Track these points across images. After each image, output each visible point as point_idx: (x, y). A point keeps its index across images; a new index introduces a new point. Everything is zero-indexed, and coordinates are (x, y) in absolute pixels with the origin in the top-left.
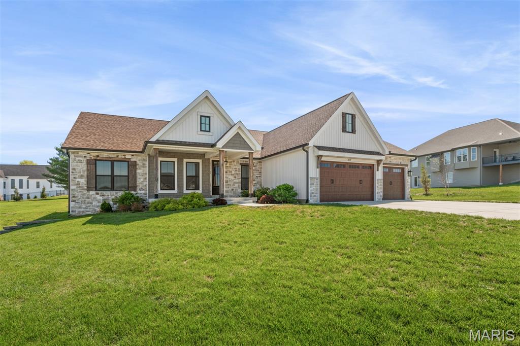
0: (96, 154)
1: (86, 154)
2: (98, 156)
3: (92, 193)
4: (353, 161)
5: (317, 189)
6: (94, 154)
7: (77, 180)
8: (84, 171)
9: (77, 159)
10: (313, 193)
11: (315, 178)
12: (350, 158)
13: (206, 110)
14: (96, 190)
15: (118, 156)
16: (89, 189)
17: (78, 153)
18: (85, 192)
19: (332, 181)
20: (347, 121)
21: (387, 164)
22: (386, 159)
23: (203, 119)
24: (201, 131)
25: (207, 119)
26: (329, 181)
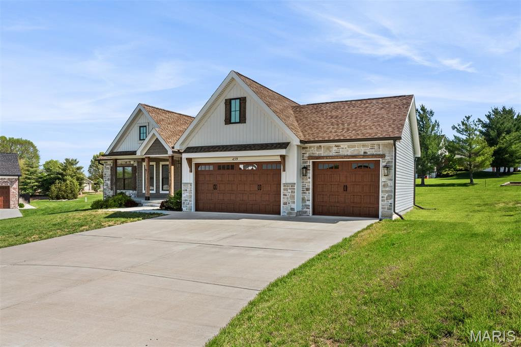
1: (110, 162)
4: (240, 160)
5: (191, 197)
7: (107, 182)
8: (109, 175)
9: (107, 166)
10: (186, 200)
11: (188, 183)
13: (142, 121)
15: (126, 163)
17: (107, 162)
18: (110, 191)
19: (215, 187)
20: (233, 109)
21: (326, 157)
22: (329, 148)
23: (142, 128)
24: (140, 140)
25: (145, 128)
26: (211, 187)
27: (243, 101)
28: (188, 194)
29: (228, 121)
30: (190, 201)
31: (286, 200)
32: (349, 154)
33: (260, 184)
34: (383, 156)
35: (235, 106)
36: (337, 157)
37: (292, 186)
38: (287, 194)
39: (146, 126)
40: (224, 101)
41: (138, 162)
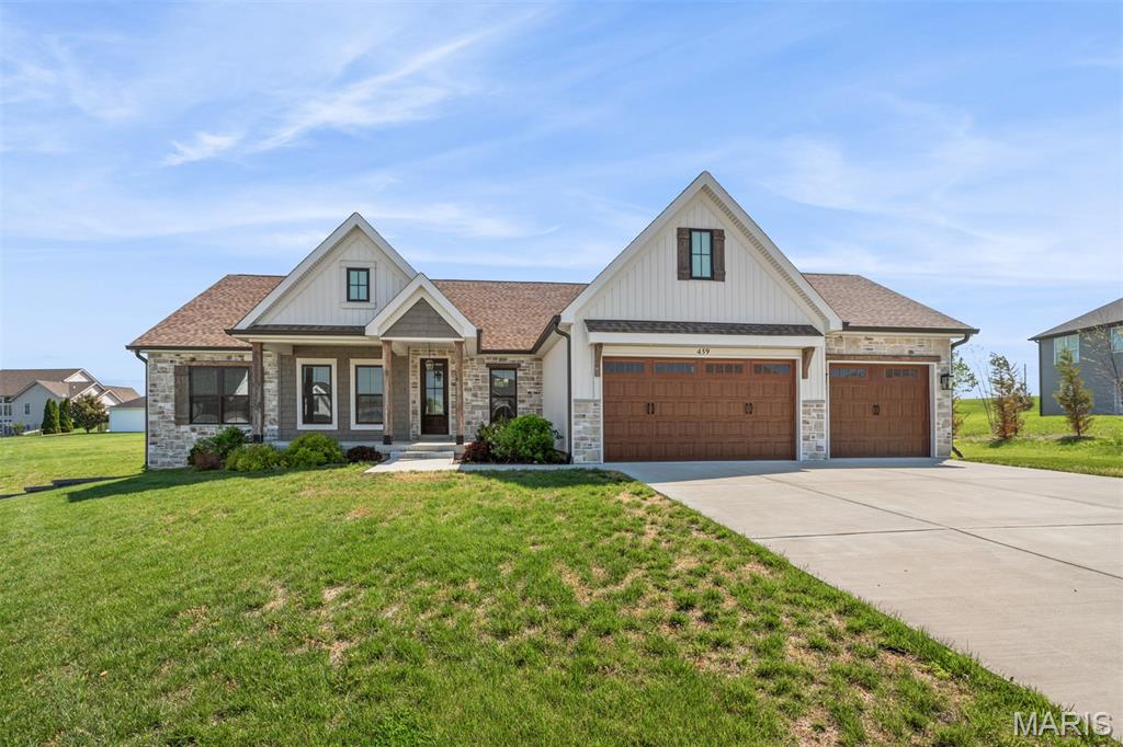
0: (191, 356)
1: (172, 355)
2: (193, 360)
3: (185, 428)
4: (714, 354)
5: (596, 430)
6: (187, 355)
7: (160, 404)
8: (170, 388)
9: (159, 365)
10: (582, 439)
11: (589, 401)
12: (707, 348)
13: (354, 256)
14: (191, 423)
16: (178, 422)
17: (160, 355)
18: (172, 426)
19: (650, 408)
20: (696, 249)
22: (855, 342)
23: (353, 274)
24: (349, 300)
25: (363, 274)
26: (640, 410)
27: (716, 237)
28: (588, 425)
29: (685, 272)
30: (594, 440)
31: (807, 433)
32: (886, 352)
33: (747, 401)
34: (937, 359)
35: (701, 244)
37: (818, 406)
38: (810, 420)
39: (367, 270)
40: (675, 232)
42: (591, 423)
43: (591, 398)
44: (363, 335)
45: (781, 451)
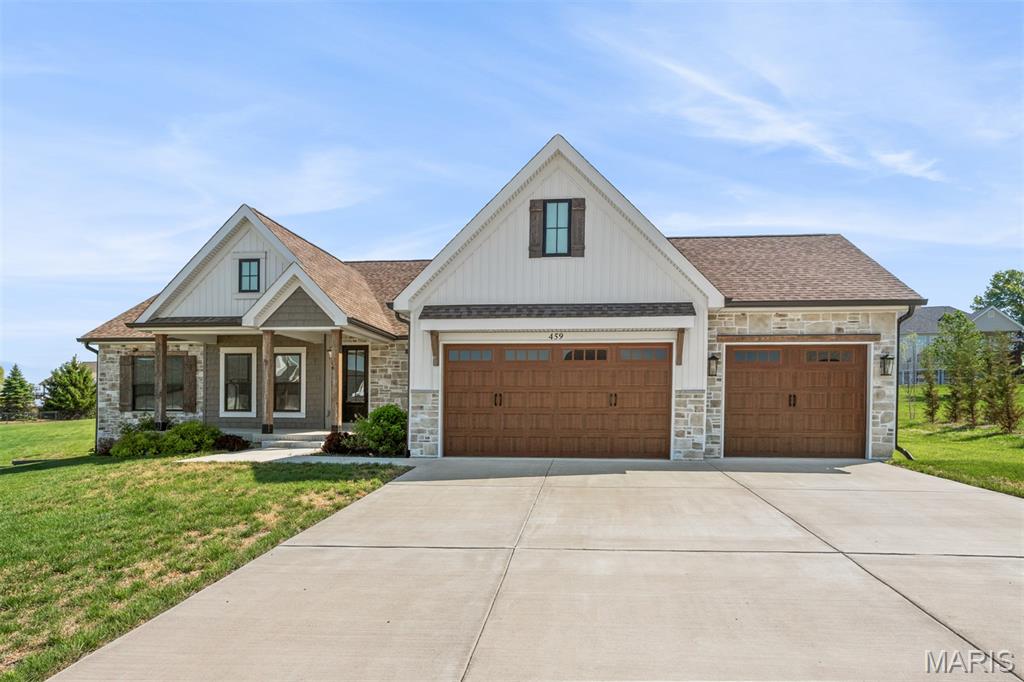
0: (135, 346)
1: (119, 346)
2: (136, 350)
3: (128, 415)
4: (568, 339)
5: (433, 422)
6: (131, 345)
7: (108, 392)
8: (116, 376)
9: (108, 356)
11: (425, 392)
12: (560, 333)
13: (246, 247)
14: (134, 409)
16: (123, 409)
17: (108, 346)
18: (117, 413)
19: (498, 399)
20: (551, 223)
21: (760, 337)
22: (762, 319)
23: (245, 265)
24: (241, 291)
25: (254, 264)
26: (486, 401)
27: (576, 207)
28: (426, 417)
29: (538, 249)
30: (431, 433)
31: (681, 427)
32: (805, 331)
33: (613, 392)
34: (876, 337)
35: (558, 217)
36: (782, 336)
37: (696, 396)
38: (686, 413)
39: (258, 260)
40: (528, 205)
41: (207, 347)
42: (430, 415)
43: (429, 388)
44: (240, 325)
45: (654, 449)
